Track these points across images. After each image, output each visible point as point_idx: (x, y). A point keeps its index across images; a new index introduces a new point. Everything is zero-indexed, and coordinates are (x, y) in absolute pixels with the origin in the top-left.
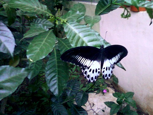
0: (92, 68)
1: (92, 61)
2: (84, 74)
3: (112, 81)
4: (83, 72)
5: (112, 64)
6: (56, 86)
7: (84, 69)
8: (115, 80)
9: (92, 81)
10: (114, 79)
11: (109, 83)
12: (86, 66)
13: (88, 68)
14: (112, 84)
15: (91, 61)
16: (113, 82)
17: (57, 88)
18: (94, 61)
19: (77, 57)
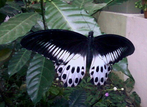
0: (72, 64)
1: (73, 54)
2: (58, 72)
3: (134, 100)
4: (57, 69)
5: (107, 63)
6: (36, 89)
7: (58, 65)
8: (137, 100)
9: (69, 85)
10: (135, 98)
11: (130, 102)
12: (61, 61)
13: (65, 64)
14: (133, 104)
15: (70, 54)
16: (135, 102)
17: (37, 91)
18: (75, 54)
19: (47, 45)
